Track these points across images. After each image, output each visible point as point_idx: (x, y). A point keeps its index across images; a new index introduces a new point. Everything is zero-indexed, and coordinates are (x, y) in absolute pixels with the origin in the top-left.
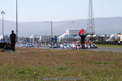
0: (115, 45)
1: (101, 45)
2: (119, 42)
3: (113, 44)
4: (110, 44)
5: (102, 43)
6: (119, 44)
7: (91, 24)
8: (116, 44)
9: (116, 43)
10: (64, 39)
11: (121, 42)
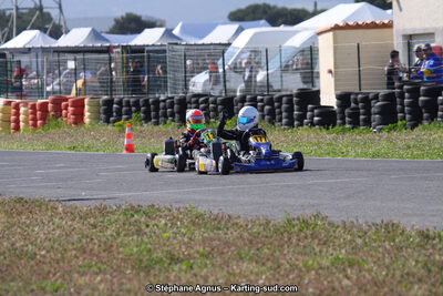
0: (290, 124)
6: (328, 118)
8: (301, 118)
9: (303, 110)
11: (344, 99)
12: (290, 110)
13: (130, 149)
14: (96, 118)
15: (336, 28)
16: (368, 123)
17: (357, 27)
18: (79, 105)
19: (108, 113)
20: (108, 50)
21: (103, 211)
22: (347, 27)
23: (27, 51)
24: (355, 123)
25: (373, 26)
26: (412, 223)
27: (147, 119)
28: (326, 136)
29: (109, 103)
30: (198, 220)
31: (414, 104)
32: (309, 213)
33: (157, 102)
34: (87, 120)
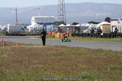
0: (97, 37)
1: (81, 37)
2: (102, 34)
3: (95, 36)
4: (92, 36)
5: (83, 35)
6: (102, 37)
7: (62, 12)
9: (99, 35)
10: (35, 29)
11: (104, 34)
12: (97, 35)
13: (76, 40)
14: (71, 36)
15: (103, 25)
16: (107, 37)
17: (106, 25)
18: (69, 34)
19: (73, 35)
20: (72, 27)
21: (74, 47)
22: (104, 25)
23: (62, 27)
24: (105, 37)
25: (108, 25)
26: (114, 50)
27: (78, 36)
28: (101, 39)
29: (73, 34)
30: (86, 49)
31: (113, 35)
32: (101, 48)
33: (79, 34)
34: (70, 36)
